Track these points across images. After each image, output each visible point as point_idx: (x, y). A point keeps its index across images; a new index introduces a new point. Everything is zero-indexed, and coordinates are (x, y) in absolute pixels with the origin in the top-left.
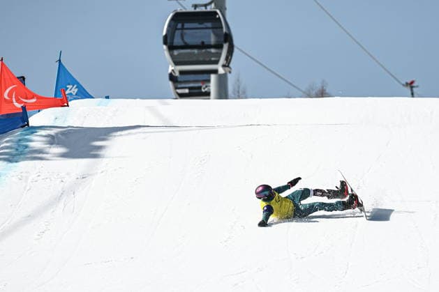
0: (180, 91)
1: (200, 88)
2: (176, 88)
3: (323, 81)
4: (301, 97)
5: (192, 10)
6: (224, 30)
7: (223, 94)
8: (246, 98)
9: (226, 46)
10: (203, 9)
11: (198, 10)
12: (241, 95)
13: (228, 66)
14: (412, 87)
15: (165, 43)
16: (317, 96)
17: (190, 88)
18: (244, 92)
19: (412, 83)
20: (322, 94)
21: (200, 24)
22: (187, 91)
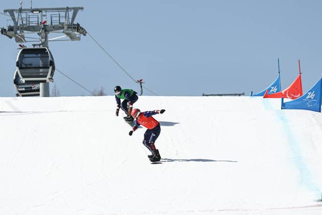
0: (20, 89)
1: (31, 88)
2: (18, 88)
3: (102, 88)
4: (89, 96)
5: (32, 47)
6: (50, 59)
7: (47, 94)
8: (59, 96)
9: (51, 68)
10: (38, 47)
11: (36, 47)
12: (56, 94)
13: (51, 79)
14: (141, 83)
15: (17, 65)
16: (99, 95)
17: (25, 88)
18: (58, 93)
19: (141, 80)
20: (101, 94)
21: (37, 55)
22: (24, 89)
